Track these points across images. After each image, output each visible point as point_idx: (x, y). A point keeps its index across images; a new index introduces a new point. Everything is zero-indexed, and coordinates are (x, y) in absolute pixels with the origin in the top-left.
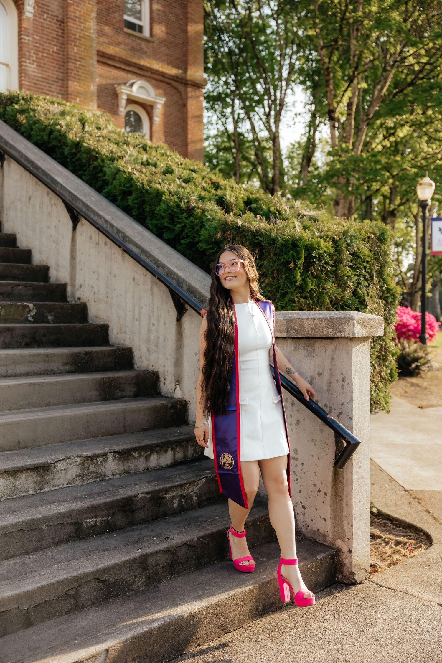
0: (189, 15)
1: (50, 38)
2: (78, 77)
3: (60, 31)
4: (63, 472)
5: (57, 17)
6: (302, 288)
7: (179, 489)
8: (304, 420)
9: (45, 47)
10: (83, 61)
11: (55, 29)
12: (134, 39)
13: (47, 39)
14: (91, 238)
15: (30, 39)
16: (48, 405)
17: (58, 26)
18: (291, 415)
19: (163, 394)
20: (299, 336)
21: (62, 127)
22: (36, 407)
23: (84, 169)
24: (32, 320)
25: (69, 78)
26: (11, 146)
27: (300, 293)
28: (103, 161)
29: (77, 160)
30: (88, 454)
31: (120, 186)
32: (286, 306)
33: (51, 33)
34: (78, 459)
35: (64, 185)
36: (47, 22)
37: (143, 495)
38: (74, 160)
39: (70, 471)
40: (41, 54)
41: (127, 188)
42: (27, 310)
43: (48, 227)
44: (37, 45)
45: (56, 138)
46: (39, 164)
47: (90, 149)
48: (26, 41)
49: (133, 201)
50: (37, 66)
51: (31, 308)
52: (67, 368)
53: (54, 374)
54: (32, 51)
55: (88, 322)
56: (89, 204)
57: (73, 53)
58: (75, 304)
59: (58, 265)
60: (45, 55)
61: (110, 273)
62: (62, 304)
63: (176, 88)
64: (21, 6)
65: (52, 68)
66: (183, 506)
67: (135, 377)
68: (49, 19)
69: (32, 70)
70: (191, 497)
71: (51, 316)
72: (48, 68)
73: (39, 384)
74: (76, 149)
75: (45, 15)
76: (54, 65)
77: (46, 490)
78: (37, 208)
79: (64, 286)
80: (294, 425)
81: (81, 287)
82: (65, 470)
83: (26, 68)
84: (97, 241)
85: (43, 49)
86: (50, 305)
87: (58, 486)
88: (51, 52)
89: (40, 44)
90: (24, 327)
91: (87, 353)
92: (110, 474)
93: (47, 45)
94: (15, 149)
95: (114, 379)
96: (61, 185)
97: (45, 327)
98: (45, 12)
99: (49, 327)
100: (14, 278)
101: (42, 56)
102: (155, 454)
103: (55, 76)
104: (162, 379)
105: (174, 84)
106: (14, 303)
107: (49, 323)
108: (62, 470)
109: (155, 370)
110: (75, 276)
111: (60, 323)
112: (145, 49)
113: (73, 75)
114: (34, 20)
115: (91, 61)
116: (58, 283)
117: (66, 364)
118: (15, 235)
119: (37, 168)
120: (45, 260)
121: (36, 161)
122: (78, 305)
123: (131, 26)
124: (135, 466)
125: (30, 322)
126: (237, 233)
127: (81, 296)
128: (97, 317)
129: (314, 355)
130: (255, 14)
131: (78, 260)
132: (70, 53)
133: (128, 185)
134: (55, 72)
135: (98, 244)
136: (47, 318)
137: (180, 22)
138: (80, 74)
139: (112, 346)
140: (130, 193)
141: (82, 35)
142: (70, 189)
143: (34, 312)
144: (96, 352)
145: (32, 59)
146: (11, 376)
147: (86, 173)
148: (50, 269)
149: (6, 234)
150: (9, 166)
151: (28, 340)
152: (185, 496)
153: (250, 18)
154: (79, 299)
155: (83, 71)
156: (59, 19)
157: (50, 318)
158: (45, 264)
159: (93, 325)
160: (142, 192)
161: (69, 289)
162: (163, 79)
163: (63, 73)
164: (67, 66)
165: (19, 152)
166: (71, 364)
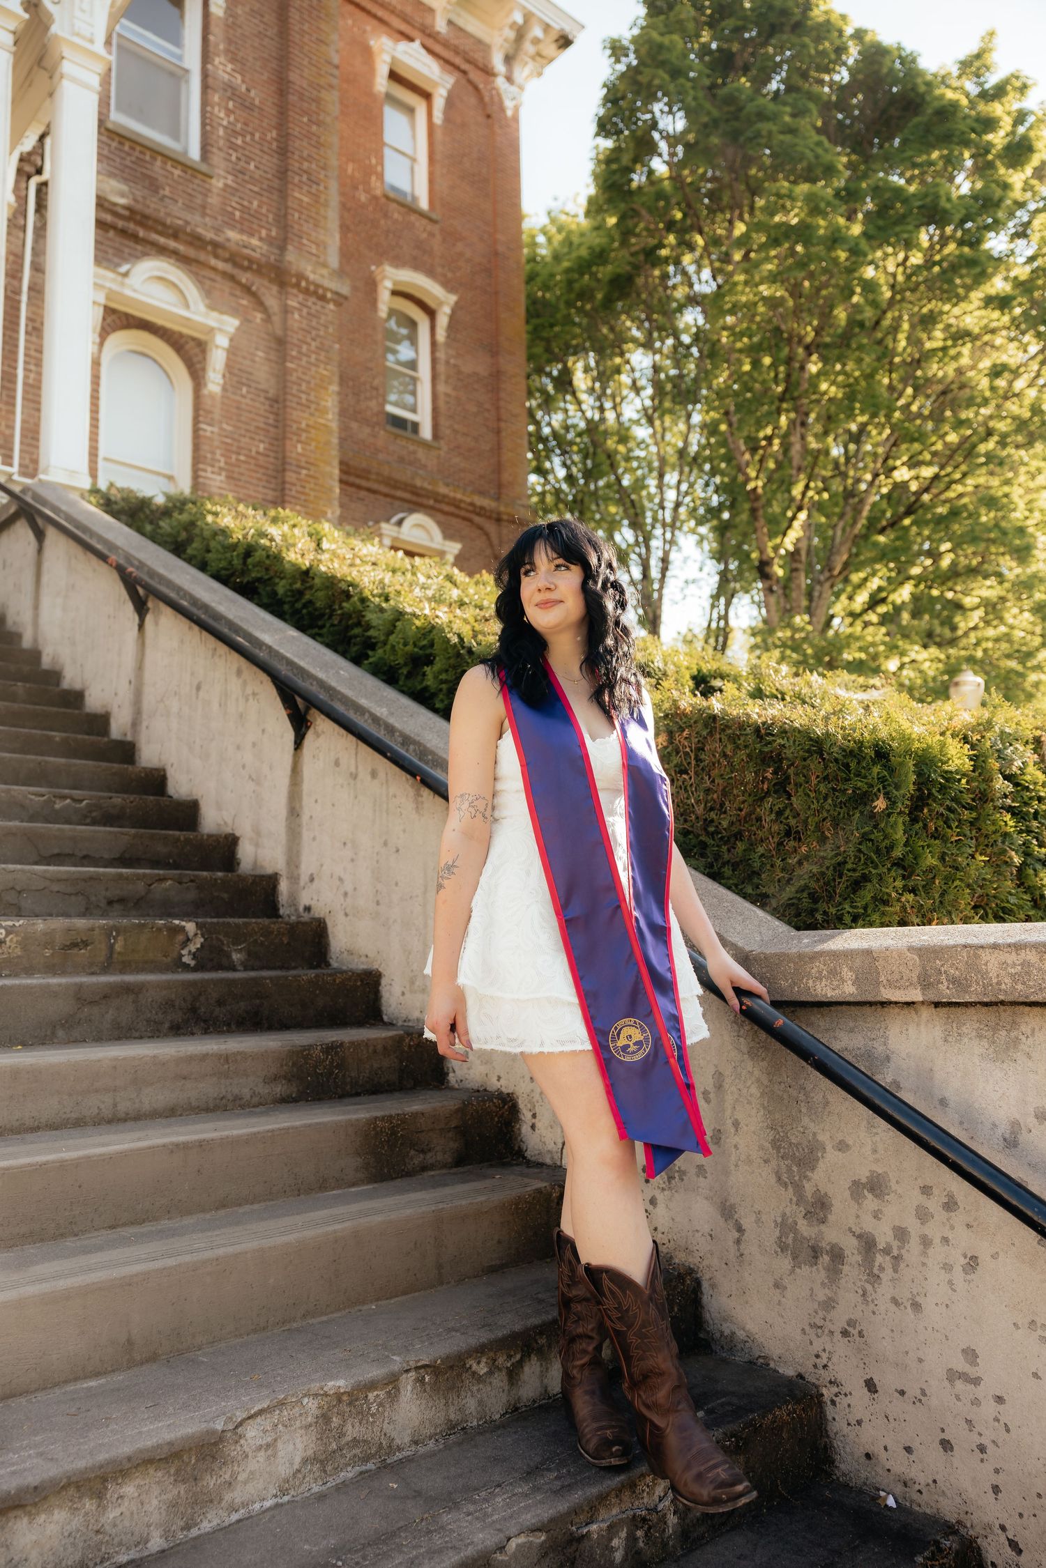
0: (502, 403)
1: (252, 428)
2: (303, 497)
3: (272, 416)
4: (261, 1456)
5: (267, 392)
6: (905, 867)
7: (626, 1495)
8: (995, 1256)
9: (242, 445)
10: (312, 468)
11: (262, 412)
12: (404, 443)
13: (247, 431)
14: (337, 763)
15: (216, 430)
16: (222, 1205)
17: (267, 407)
18: (945, 1240)
19: (528, 1154)
20: (968, 999)
21: (272, 540)
22: (189, 1213)
23: (320, 623)
24: (192, 963)
25: (287, 498)
26: (161, 578)
27: (904, 877)
28: (363, 600)
29: (305, 606)
30: (340, 1384)
31: (405, 644)
32: (866, 915)
33: (254, 420)
34: (311, 1405)
35: (276, 647)
36: (248, 401)
37: (522, 1539)
38: (299, 605)
39: (284, 1449)
40: (234, 457)
41: (423, 648)
42: (181, 938)
43: (238, 748)
44: (229, 441)
45: (259, 564)
46: (221, 609)
47: (334, 577)
48: (208, 434)
49: (435, 677)
50: (228, 477)
51: (191, 934)
52: (280, 1089)
53: (242, 1107)
54: (218, 452)
55: (328, 965)
56: (333, 684)
57: (294, 455)
58: (298, 923)
59: (257, 832)
60: (242, 458)
61: (385, 844)
62: (266, 921)
63: (480, 528)
64: (201, 373)
65: (255, 481)
66: (638, 1553)
67: (457, 1111)
68: (250, 396)
69: (218, 484)
70: (663, 1520)
71: (240, 951)
72: (247, 482)
73: (201, 1144)
74: (303, 582)
75: (244, 390)
76: (259, 475)
77: (206, 1526)
78: (215, 706)
79: (273, 880)
80: (958, 1270)
81: (312, 880)
82: (268, 1446)
83: (207, 482)
84: (353, 769)
85: (239, 448)
86: (237, 925)
87: (245, 1505)
88: (253, 453)
89: (234, 439)
90: (168, 982)
91: (330, 1049)
92: (407, 1439)
93: (247, 440)
94: (169, 584)
95: (403, 1119)
96: (270, 647)
97: (221, 980)
98: (243, 384)
99: (234, 981)
100: (155, 864)
101: (237, 460)
102: (534, 1358)
103: (260, 496)
104: (526, 1115)
105: (477, 519)
106: (149, 921)
107: (234, 969)
108: (260, 1448)
109: (505, 1091)
110: (298, 854)
111: (262, 968)
112: (423, 461)
113: (293, 493)
114: (223, 397)
115: (328, 469)
116: (258, 872)
117: (275, 1078)
118: (164, 770)
119: (218, 617)
120: (230, 822)
121: (213, 605)
122: (304, 924)
123: (399, 422)
124: (480, 1402)
125: (186, 967)
126: (711, 734)
127: (313, 903)
128: (350, 953)
129: (1019, 1055)
130: (610, 416)
131: (305, 818)
132: (288, 454)
133: (425, 642)
134: (260, 489)
135: (354, 776)
136: (229, 957)
137: (486, 415)
138: (307, 491)
139: (391, 1025)
140: (429, 660)
141: (311, 423)
142: (288, 655)
143: (198, 942)
144: (352, 1043)
145: (217, 464)
146: (125, 1120)
147: (325, 630)
148: (240, 842)
149: (144, 768)
150: (156, 623)
151: (178, 1017)
152: (644, 1520)
153: (603, 420)
154: (308, 909)
155: (312, 486)
156: (270, 395)
157: (236, 957)
158: (229, 830)
159: (342, 972)
160: (458, 655)
161: (283, 886)
162: (456, 511)
163: (274, 490)
164: (283, 477)
165: (179, 589)
166: (288, 1078)
